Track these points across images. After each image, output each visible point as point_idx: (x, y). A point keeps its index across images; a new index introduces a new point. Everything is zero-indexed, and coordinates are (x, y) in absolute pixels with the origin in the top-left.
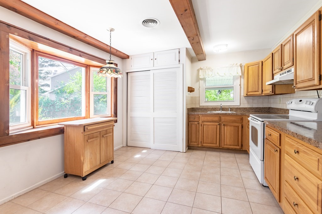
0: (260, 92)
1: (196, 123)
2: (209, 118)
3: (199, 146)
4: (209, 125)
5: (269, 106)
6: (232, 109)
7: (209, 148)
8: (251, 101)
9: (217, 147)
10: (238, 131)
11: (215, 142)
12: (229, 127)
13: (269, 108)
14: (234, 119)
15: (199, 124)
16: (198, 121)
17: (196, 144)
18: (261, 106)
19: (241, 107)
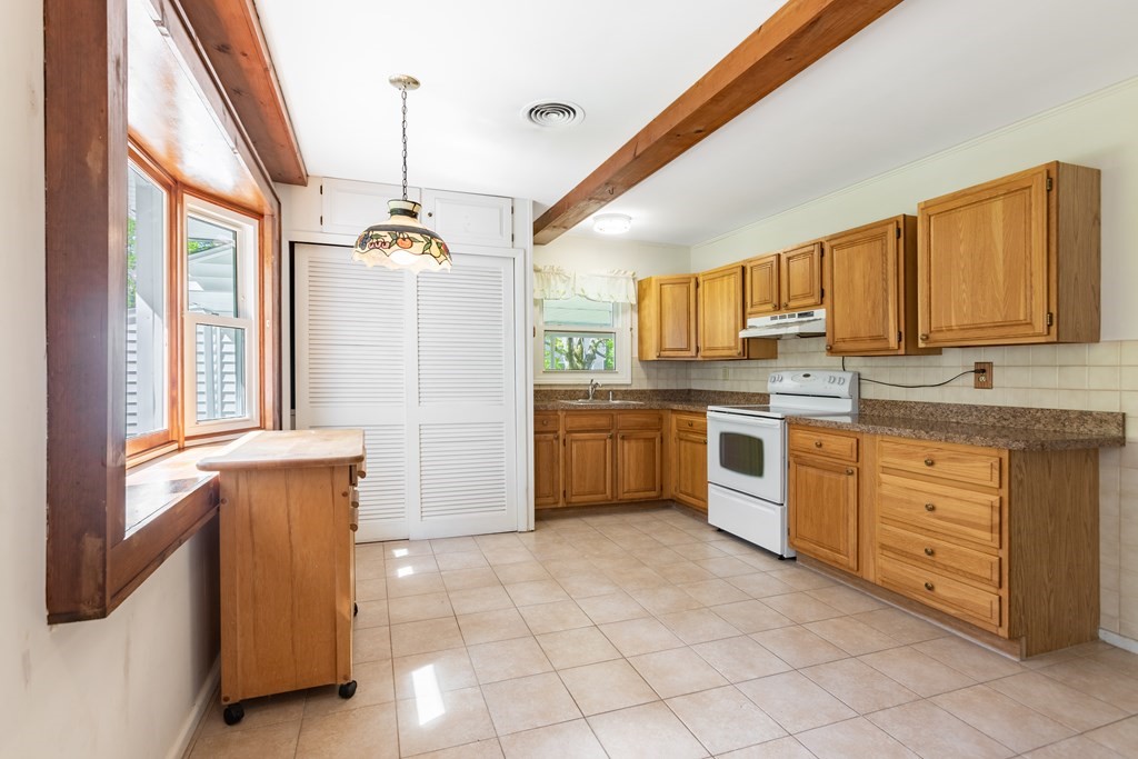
0: (693, 353)
1: (551, 436)
2: (586, 421)
3: (560, 505)
4: (585, 440)
5: (688, 387)
6: (616, 394)
7: (584, 507)
8: (654, 372)
9: (607, 500)
10: (654, 451)
11: (602, 488)
12: (633, 443)
13: (690, 390)
14: (644, 419)
15: (557, 438)
16: (556, 432)
17: (551, 500)
18: (674, 387)
19: (634, 388)
